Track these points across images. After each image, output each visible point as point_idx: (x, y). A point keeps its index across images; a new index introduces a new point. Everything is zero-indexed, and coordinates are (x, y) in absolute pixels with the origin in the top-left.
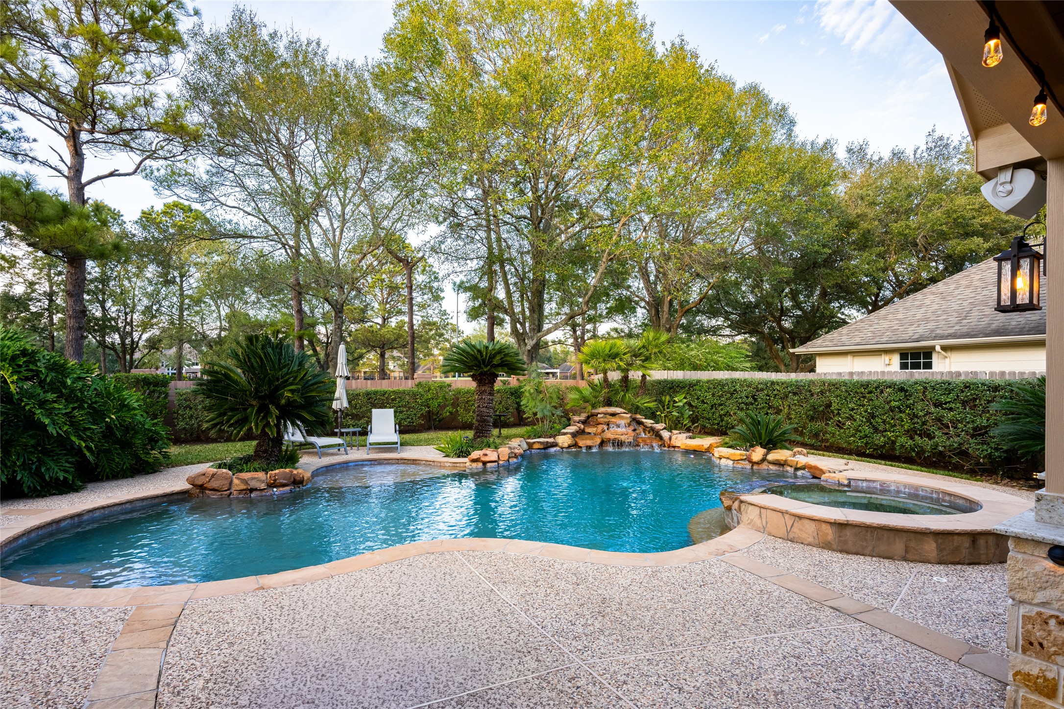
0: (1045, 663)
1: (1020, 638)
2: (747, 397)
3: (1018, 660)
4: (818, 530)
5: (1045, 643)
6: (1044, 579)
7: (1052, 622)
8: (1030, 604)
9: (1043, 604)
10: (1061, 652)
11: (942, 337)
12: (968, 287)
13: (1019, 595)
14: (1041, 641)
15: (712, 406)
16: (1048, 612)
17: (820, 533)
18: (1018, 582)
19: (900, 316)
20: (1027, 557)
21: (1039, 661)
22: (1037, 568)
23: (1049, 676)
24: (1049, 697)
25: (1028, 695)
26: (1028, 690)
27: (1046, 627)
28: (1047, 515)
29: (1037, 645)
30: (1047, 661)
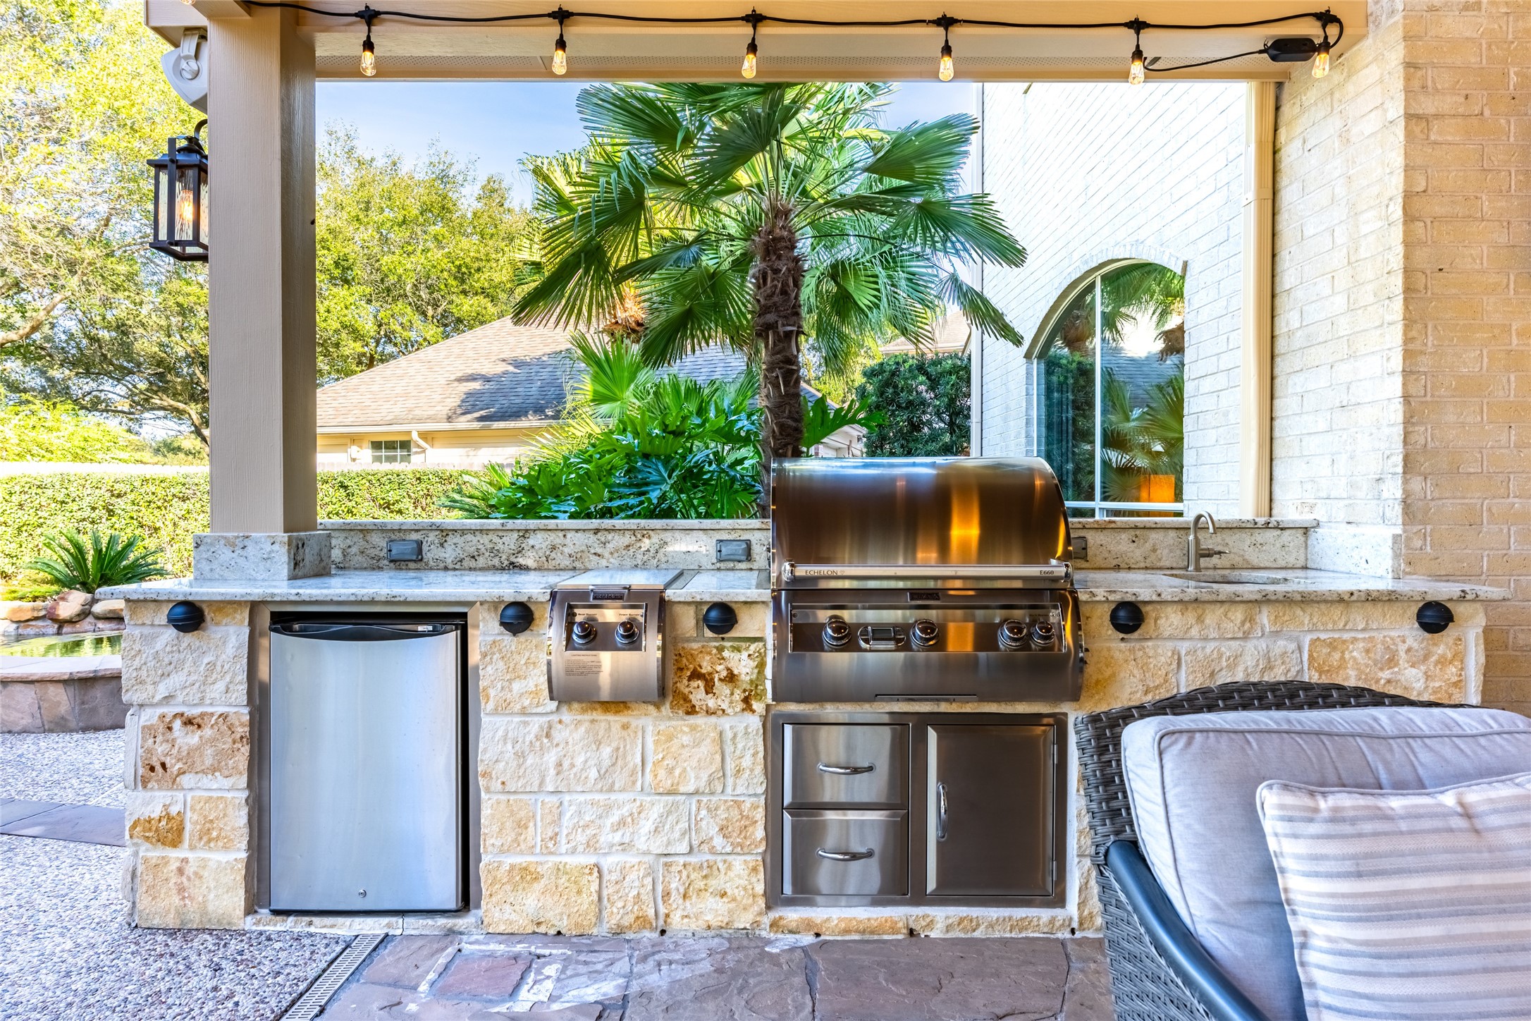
0: (170, 793)
1: (140, 764)
2: (94, 509)
3: (138, 802)
4: (40, 699)
5: (168, 761)
6: (167, 661)
7: (177, 724)
8: (152, 705)
9: (168, 699)
10: (186, 767)
11: (420, 420)
12: (459, 356)
13: (138, 694)
14: (163, 759)
15: (19, 529)
16: (170, 711)
17: (45, 705)
18: (135, 674)
19: (375, 388)
20: (146, 630)
21: (162, 793)
22: (159, 645)
23: (174, 810)
24: (175, 843)
25: (149, 854)
26: (148, 845)
27: (169, 736)
28: (208, 568)
29: (158, 768)
30: (172, 789)
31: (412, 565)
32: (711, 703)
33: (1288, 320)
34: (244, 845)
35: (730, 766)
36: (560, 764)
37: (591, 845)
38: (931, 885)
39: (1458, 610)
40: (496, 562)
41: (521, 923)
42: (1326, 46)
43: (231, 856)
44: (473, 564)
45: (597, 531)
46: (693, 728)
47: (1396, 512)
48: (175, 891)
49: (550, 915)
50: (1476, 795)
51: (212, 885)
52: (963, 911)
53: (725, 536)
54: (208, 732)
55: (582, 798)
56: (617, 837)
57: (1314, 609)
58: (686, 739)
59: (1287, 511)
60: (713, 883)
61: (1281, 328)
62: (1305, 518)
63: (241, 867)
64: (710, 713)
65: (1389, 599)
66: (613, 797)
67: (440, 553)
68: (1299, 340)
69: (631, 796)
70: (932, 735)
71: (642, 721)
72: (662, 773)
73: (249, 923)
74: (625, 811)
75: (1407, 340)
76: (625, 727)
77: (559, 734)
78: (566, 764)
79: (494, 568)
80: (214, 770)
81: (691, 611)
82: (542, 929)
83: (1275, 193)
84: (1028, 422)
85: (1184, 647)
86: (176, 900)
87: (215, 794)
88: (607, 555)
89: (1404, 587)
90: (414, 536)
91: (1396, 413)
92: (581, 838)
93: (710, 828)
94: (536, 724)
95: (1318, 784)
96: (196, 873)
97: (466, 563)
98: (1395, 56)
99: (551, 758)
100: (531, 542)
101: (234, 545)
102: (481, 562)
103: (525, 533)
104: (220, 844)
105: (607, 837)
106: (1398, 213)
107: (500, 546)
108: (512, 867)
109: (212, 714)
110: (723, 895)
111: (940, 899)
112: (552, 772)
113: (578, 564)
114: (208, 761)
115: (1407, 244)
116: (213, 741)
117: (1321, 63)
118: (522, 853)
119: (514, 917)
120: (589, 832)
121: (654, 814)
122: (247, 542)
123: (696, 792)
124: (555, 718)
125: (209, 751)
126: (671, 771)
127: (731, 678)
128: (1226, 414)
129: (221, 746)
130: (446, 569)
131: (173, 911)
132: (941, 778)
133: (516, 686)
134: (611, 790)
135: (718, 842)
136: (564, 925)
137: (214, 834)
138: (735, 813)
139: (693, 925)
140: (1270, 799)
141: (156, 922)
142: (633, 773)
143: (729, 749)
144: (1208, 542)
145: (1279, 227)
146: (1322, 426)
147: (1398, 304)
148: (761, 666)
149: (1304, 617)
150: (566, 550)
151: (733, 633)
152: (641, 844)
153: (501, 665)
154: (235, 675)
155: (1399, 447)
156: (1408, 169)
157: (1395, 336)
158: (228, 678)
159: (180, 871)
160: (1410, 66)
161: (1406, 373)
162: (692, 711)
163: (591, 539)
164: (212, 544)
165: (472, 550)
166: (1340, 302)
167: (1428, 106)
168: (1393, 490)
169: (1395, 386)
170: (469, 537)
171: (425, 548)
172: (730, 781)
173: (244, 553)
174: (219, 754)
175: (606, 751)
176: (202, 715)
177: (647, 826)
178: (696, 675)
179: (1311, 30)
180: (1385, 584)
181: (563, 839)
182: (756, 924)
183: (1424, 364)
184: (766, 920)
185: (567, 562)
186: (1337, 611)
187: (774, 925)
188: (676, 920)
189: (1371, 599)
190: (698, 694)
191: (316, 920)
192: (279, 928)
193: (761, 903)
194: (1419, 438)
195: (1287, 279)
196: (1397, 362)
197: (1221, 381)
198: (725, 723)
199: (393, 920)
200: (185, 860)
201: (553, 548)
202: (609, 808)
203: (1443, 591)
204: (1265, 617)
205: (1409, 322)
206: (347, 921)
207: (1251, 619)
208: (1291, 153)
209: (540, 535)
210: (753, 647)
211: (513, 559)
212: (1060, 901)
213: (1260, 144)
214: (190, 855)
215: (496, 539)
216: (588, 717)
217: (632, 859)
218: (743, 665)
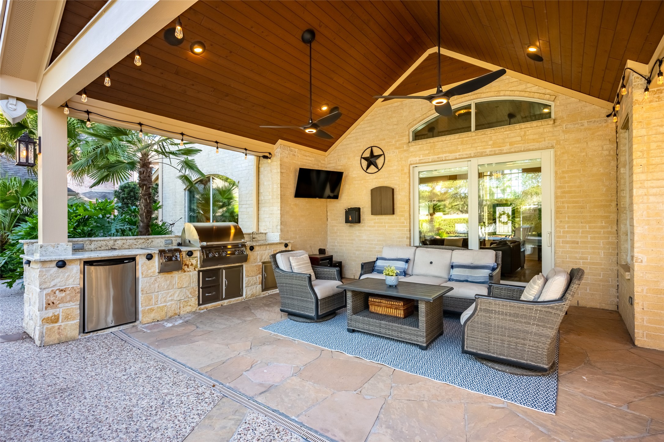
0: (55, 310)
1: (44, 304)
3: (43, 314)
5: (55, 302)
6: (54, 276)
7: (57, 292)
8: (48, 288)
9: (54, 286)
10: (60, 302)
13: (44, 286)
14: (53, 301)
16: (55, 288)
18: (43, 280)
20: (47, 269)
21: (52, 310)
22: (51, 272)
23: (56, 314)
24: (56, 322)
25: (48, 326)
26: (48, 324)
27: (55, 295)
28: (45, 253)
29: (51, 304)
30: (56, 308)
31: (80, 250)
32: (188, 270)
33: (261, 198)
34: (79, 318)
35: (192, 281)
36: (158, 286)
37: (165, 301)
38: (224, 297)
39: (289, 244)
40: (107, 248)
41: (150, 320)
42: (270, 158)
43: (75, 321)
44: (100, 249)
45: (135, 239)
46: (185, 275)
47: (279, 231)
48: (57, 334)
49: (156, 317)
50: (303, 256)
51: (69, 330)
52: (229, 300)
53: (166, 239)
54: (68, 292)
55: (163, 292)
56: (170, 299)
57: (274, 245)
58: (184, 277)
59: (262, 230)
60: (189, 304)
61: (260, 199)
62: (265, 232)
63: (78, 323)
64: (188, 272)
65: (280, 243)
66: (169, 291)
67: (90, 247)
68: (263, 202)
69: (173, 290)
70: (224, 271)
71: (174, 275)
72: (179, 284)
73: (80, 337)
74: (172, 293)
75: (281, 205)
76: (172, 277)
77: (158, 280)
78: (160, 286)
79: (107, 250)
80: (69, 301)
81: (185, 253)
82: (154, 321)
83: (259, 175)
84: (185, 207)
85: (258, 252)
86: (58, 336)
87: (70, 307)
88: (138, 245)
89: (282, 241)
90: (81, 243)
91: (279, 216)
92: (163, 300)
93: (188, 293)
94: (153, 279)
95: (294, 256)
96: (64, 328)
97: (98, 249)
98: (279, 163)
99: (157, 285)
100: (117, 242)
101: (54, 246)
102: (103, 248)
103: (115, 240)
104: (71, 319)
105: (168, 299)
106: (279, 186)
107: (108, 244)
108: (148, 309)
109: (69, 288)
110: (190, 306)
111: (225, 299)
112: (157, 288)
113: (130, 247)
114: (68, 299)
115: (281, 191)
116: (69, 294)
117: (269, 160)
118: (150, 306)
119: (148, 319)
120: (165, 299)
121: (178, 292)
122: (58, 246)
123: (186, 287)
124: (157, 277)
125: (68, 297)
126: (181, 284)
127: (192, 265)
128: (249, 212)
129: (72, 295)
130: (92, 251)
131: (56, 339)
132: (225, 278)
133: (149, 271)
134: (169, 290)
135: (190, 296)
136: (159, 319)
137: (70, 317)
138: (193, 290)
139: (185, 313)
140: (291, 258)
141: (51, 343)
142: (174, 285)
143: (191, 278)
144: (254, 236)
145: (260, 181)
146: (268, 217)
147: (280, 199)
148: (197, 262)
149: (272, 246)
150: (127, 244)
151: (192, 256)
152: (175, 299)
153: (146, 267)
154: (76, 277)
155: (280, 221)
156: (281, 180)
157: (279, 204)
158: (74, 278)
159: (59, 329)
160: (281, 165)
161: (281, 210)
162: (185, 272)
163: (134, 241)
164: (46, 247)
165: (100, 245)
166: (270, 197)
167: (283, 171)
168: (279, 227)
169: (279, 212)
170: (99, 242)
171: (85, 246)
172: (192, 284)
173: (58, 248)
174: (72, 297)
175: (168, 282)
176: (66, 288)
177: (176, 295)
178: (185, 265)
179: (268, 155)
180: (279, 241)
181: (159, 301)
182: (196, 310)
183: (283, 209)
184: (198, 309)
185: (127, 247)
186: (276, 245)
187: (199, 309)
188: (182, 312)
189: (277, 244)
190: (186, 268)
191: (99, 332)
192: (88, 336)
193: (197, 305)
194: (282, 220)
195: (261, 191)
196: (279, 208)
197: (247, 206)
198: (191, 273)
199: (119, 327)
200: (61, 325)
201: (124, 244)
202: (168, 293)
203: (287, 242)
204: (268, 247)
205: (281, 202)
206: (108, 330)
207: (266, 247)
208: (262, 169)
209: (120, 241)
210: (196, 258)
211: (112, 247)
212: (242, 295)
213: (257, 166)
214: (62, 324)
215: (107, 242)
216: (164, 276)
217: (173, 302)
218: (194, 262)
